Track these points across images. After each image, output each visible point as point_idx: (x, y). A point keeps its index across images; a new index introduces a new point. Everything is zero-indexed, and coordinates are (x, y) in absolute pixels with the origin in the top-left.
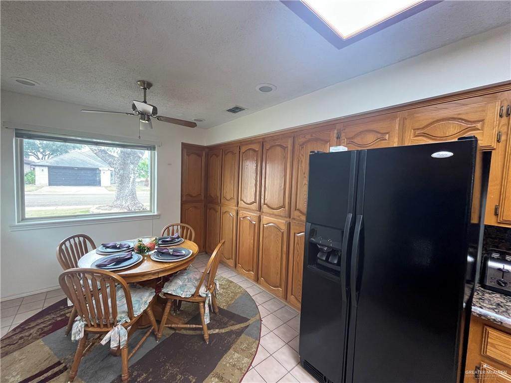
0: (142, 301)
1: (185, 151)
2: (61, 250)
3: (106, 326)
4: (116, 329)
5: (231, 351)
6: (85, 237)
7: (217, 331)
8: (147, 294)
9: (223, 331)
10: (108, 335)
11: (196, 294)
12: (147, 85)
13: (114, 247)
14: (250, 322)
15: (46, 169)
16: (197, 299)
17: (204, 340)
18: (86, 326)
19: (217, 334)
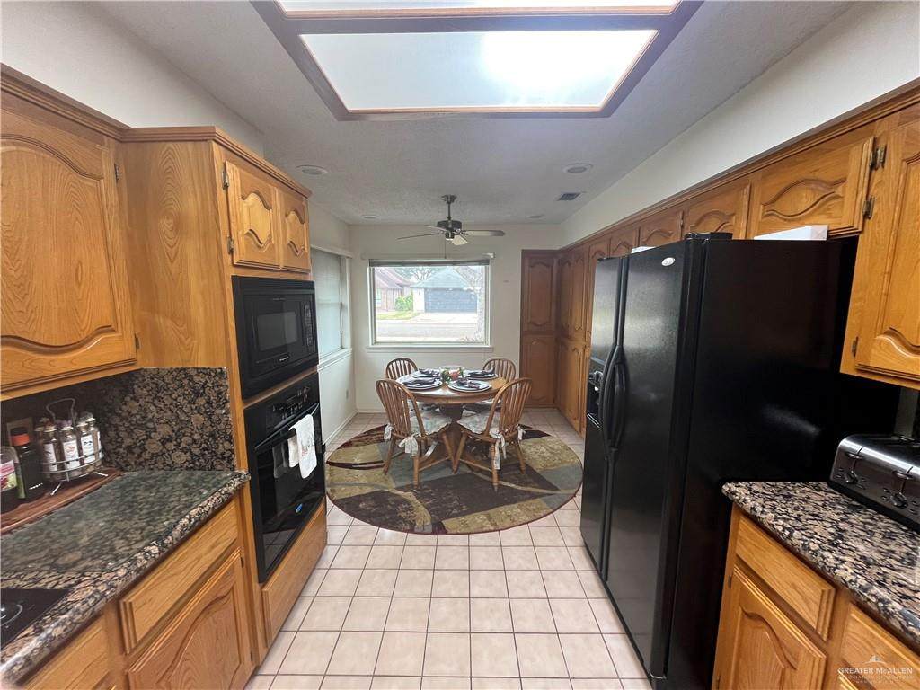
0: (434, 425)
1: (527, 261)
2: (388, 368)
3: (404, 435)
4: (409, 438)
5: (515, 505)
6: (410, 361)
7: (513, 485)
8: (442, 421)
9: (520, 488)
10: (403, 442)
11: (485, 433)
12: (450, 200)
13: (428, 373)
14: (558, 492)
15: (422, 292)
16: (487, 439)
17: (493, 487)
18: (392, 431)
19: (512, 488)
